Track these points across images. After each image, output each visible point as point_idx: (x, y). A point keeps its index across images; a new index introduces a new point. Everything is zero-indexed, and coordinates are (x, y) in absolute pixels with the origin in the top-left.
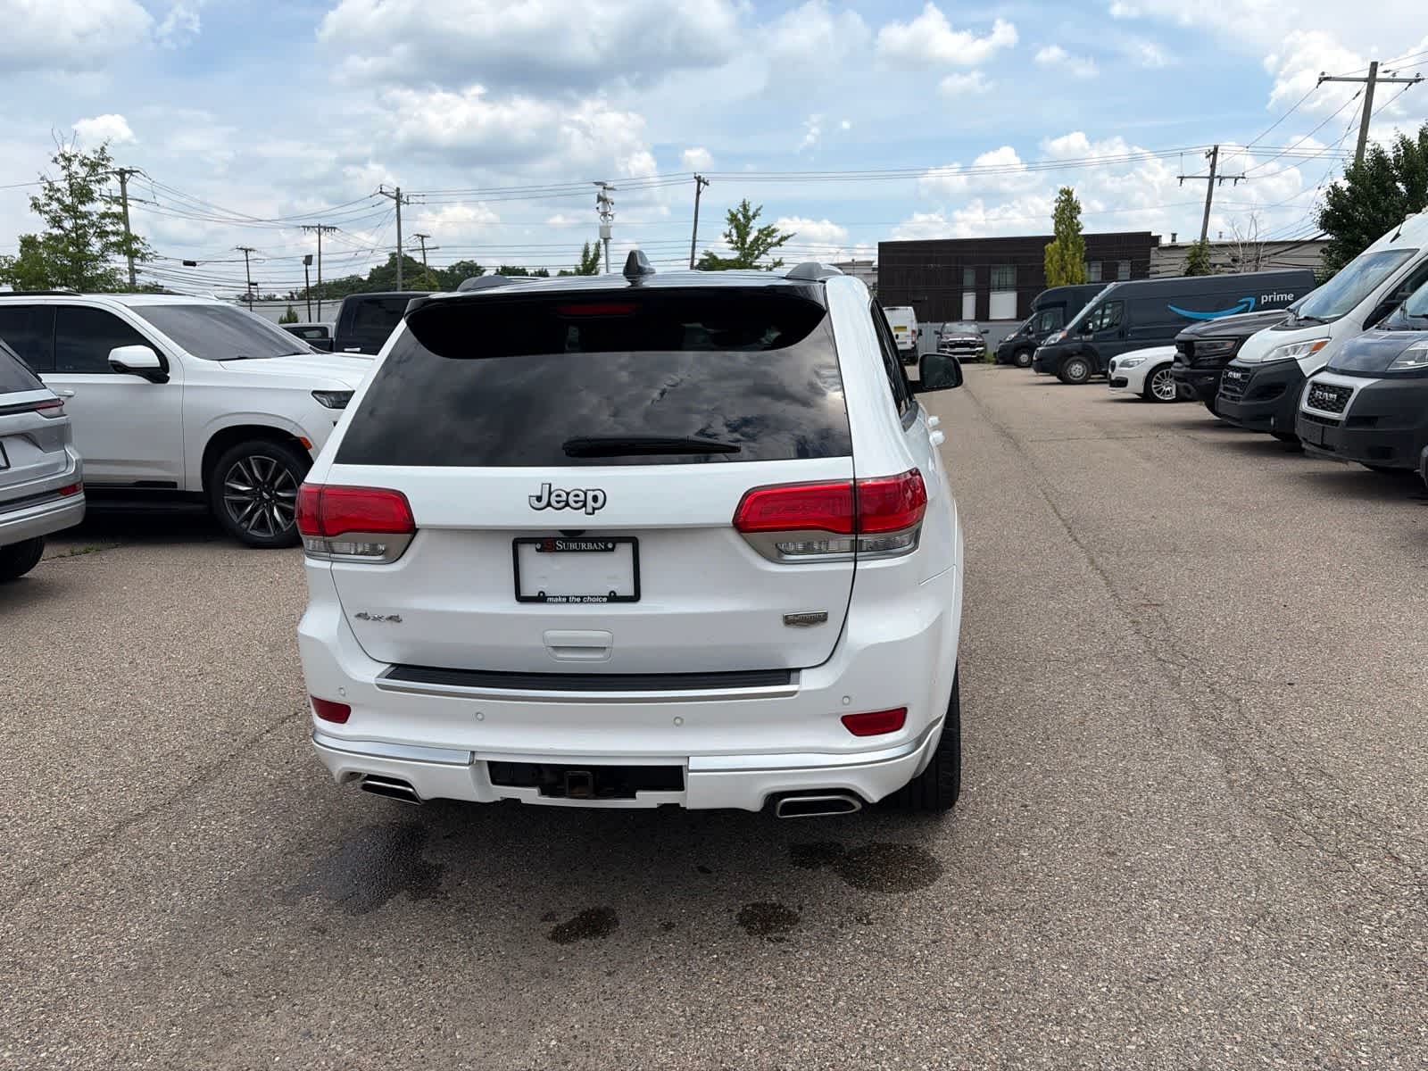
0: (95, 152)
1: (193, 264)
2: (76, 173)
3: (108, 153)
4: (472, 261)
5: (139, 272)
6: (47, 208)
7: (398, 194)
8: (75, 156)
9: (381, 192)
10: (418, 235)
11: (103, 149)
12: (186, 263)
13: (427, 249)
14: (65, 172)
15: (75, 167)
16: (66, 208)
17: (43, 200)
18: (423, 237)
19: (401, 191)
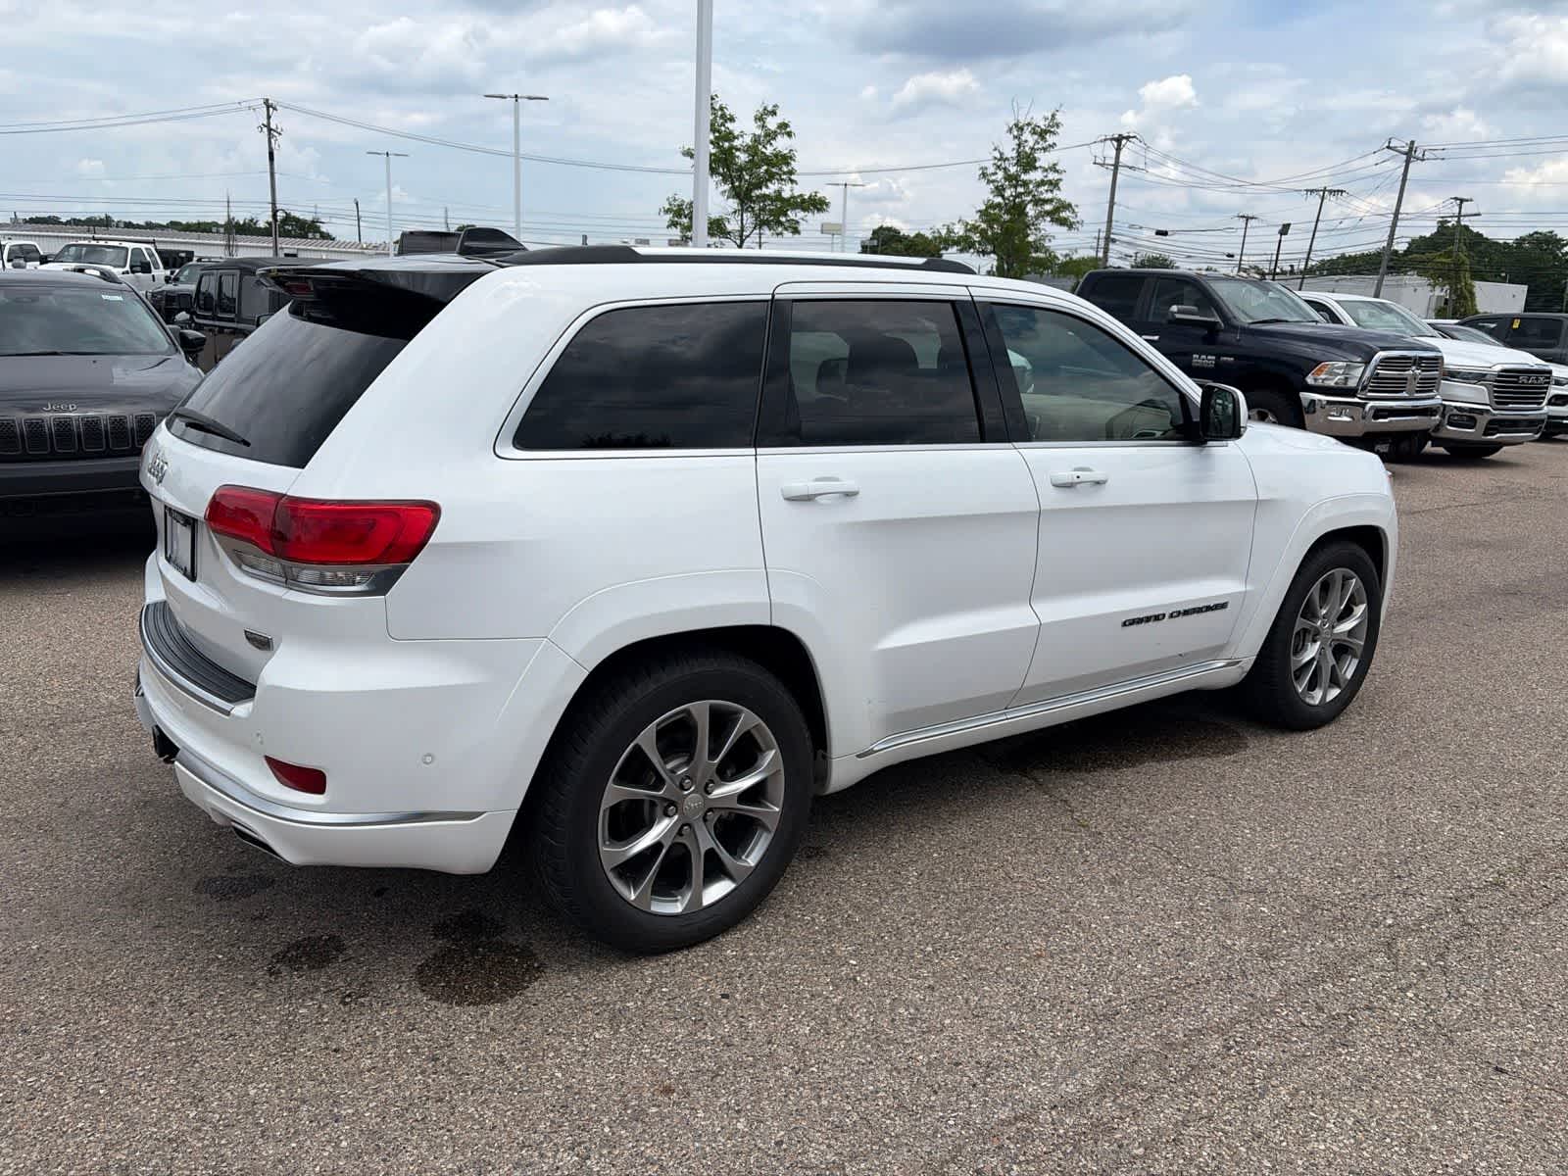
0: (1046, 119)
1: (1165, 233)
2: (1026, 141)
3: (1059, 118)
4: (1551, 232)
5: (1114, 241)
6: (993, 178)
7: (1411, 149)
8: (1029, 124)
9: (1388, 147)
10: (1456, 199)
11: (1053, 116)
12: (1159, 233)
13: (1464, 216)
14: (1017, 141)
15: (1027, 136)
16: (1009, 177)
17: (991, 170)
18: (1462, 201)
19: (1416, 145)
